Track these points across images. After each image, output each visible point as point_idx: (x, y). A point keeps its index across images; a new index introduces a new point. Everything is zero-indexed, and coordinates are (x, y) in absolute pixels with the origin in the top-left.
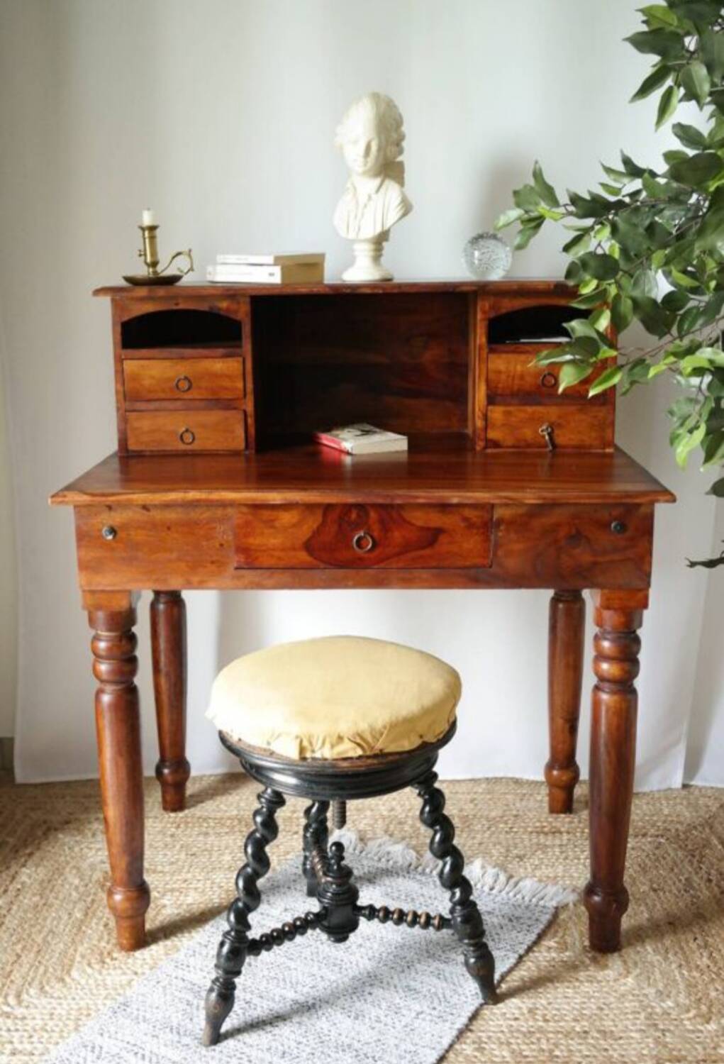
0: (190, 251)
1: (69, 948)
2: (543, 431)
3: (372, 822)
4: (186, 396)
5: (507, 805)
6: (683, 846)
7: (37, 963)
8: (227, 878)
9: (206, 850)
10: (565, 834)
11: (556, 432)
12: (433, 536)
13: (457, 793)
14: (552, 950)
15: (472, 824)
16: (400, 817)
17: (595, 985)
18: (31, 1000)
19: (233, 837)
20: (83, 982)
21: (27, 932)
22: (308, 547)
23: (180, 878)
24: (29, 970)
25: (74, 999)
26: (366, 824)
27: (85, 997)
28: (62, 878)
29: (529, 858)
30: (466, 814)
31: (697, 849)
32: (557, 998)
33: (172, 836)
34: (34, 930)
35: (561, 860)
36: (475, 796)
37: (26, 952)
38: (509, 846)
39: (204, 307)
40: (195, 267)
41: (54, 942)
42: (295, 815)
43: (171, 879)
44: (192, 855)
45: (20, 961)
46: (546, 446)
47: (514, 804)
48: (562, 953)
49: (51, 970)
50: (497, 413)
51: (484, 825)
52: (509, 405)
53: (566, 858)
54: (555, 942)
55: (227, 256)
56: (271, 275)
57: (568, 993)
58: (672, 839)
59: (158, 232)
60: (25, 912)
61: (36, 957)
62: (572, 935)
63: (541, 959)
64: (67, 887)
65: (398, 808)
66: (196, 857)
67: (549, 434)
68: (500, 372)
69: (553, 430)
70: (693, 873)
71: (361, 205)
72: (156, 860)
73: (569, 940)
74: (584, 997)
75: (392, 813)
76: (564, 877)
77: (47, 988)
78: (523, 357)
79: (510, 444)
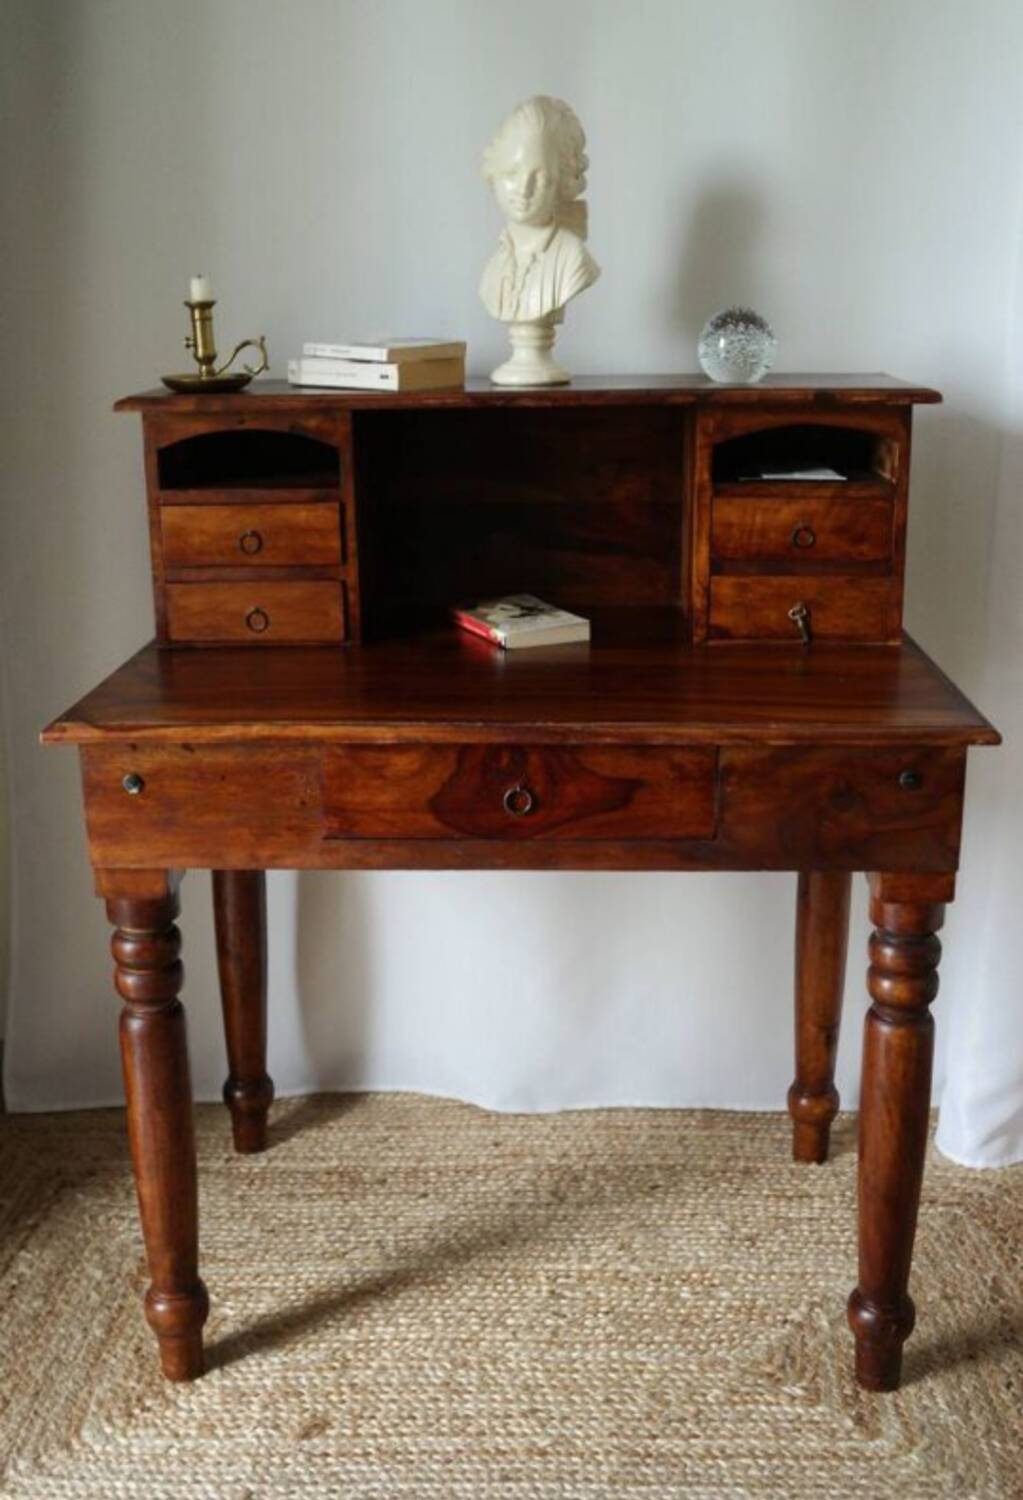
0: (263, 339)
1: (81, 1388)
2: (794, 613)
3: (534, 1177)
4: (255, 560)
5: (732, 1149)
6: (989, 1221)
7: (32, 1415)
8: (317, 1272)
9: (290, 1223)
10: (817, 1199)
11: (815, 615)
12: (626, 791)
13: (658, 1127)
14: (797, 1402)
15: (681, 1180)
16: (575, 1168)
17: (862, 1464)
18: (20, 1479)
19: (330, 1203)
20: (97, 1448)
21: (22, 1360)
22: (435, 806)
23: (250, 1270)
24: (20, 1426)
25: (82, 1478)
26: (525, 1180)
27: (99, 1474)
28: (78, 1268)
29: (764, 1241)
30: (671, 1163)
31: (1010, 1227)
32: (803, 1486)
33: (242, 1198)
34: (31, 1357)
35: (811, 1245)
36: (686, 1132)
37: (18, 1395)
38: (734, 1222)
39: (283, 426)
40: (269, 364)
41: (60, 1378)
42: (423, 1165)
43: (237, 1273)
44: (272, 1231)
45: (7, 1411)
46: (801, 637)
47: (742, 1147)
48: (812, 1406)
49: (52, 1427)
50: (725, 586)
51: (698, 1182)
52: (744, 574)
53: (819, 1242)
54: (804, 1388)
55: (320, 346)
56: (384, 377)
57: (820, 1477)
58: (972, 1210)
59: (214, 310)
60: (21, 1325)
61: (32, 1403)
62: (827, 1378)
63: (779, 1416)
64: (84, 1282)
65: (573, 1152)
66: (276, 1236)
67: (804, 619)
68: (730, 525)
69: (809, 613)
70: (1004, 1267)
71: (521, 271)
72: (218, 1238)
73: (822, 1383)
74: (845, 1486)
75: (564, 1162)
76: (815, 1274)
77: (44, 1459)
78: (766, 503)
79: (744, 632)
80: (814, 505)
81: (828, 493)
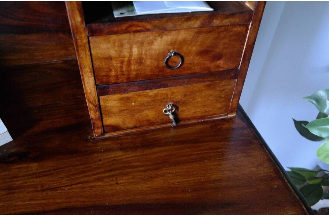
2: (168, 110)
11: (180, 109)
46: (172, 122)
50: (113, 101)
52: (125, 91)
67: (173, 114)
69: (177, 108)
78: (140, 37)
79: (132, 125)
80: (182, 35)
81: (197, 24)
